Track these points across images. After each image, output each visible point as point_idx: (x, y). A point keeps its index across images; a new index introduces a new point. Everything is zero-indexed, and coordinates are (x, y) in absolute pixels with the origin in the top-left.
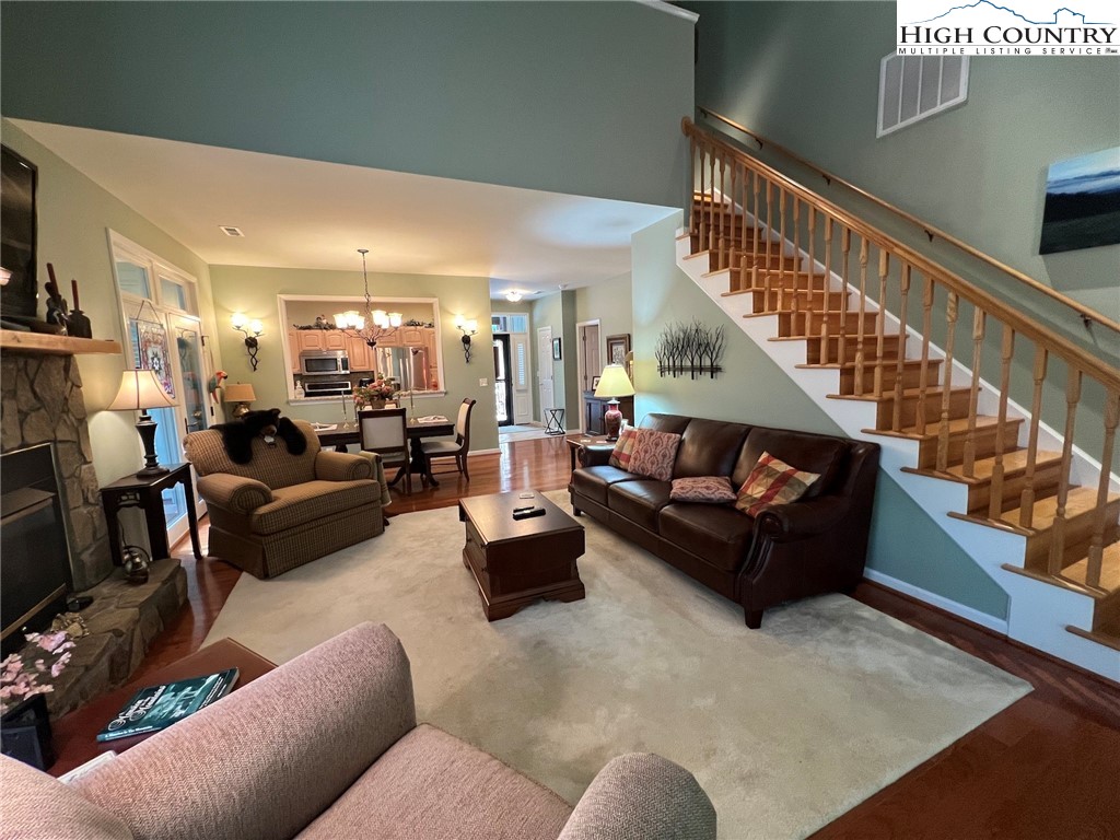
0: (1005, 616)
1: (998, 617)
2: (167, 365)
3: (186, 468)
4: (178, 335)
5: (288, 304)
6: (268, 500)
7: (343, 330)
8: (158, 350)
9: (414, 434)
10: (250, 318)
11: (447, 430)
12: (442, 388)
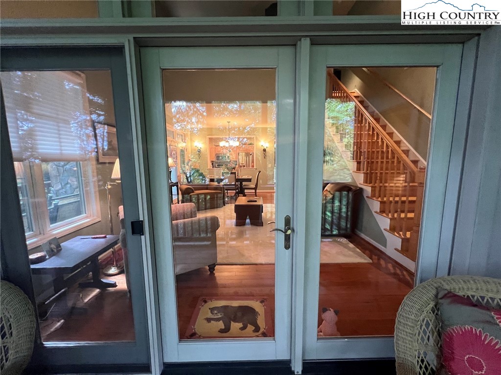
0: (385, 246)
1: (383, 246)
2: (177, 157)
3: (177, 183)
4: (181, 148)
5: (210, 138)
6: (193, 192)
7: (222, 147)
8: (175, 152)
9: (241, 181)
10: (200, 144)
11: (249, 180)
12: (255, 167)
